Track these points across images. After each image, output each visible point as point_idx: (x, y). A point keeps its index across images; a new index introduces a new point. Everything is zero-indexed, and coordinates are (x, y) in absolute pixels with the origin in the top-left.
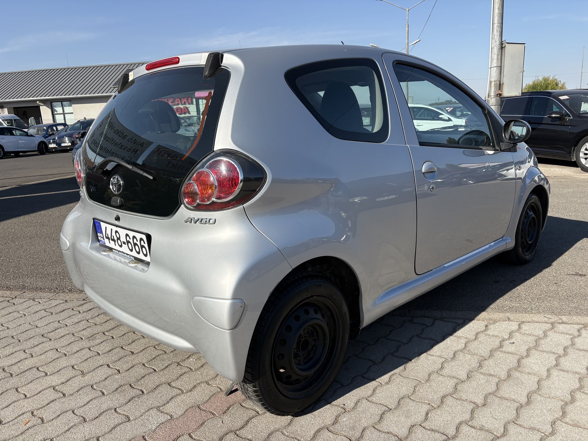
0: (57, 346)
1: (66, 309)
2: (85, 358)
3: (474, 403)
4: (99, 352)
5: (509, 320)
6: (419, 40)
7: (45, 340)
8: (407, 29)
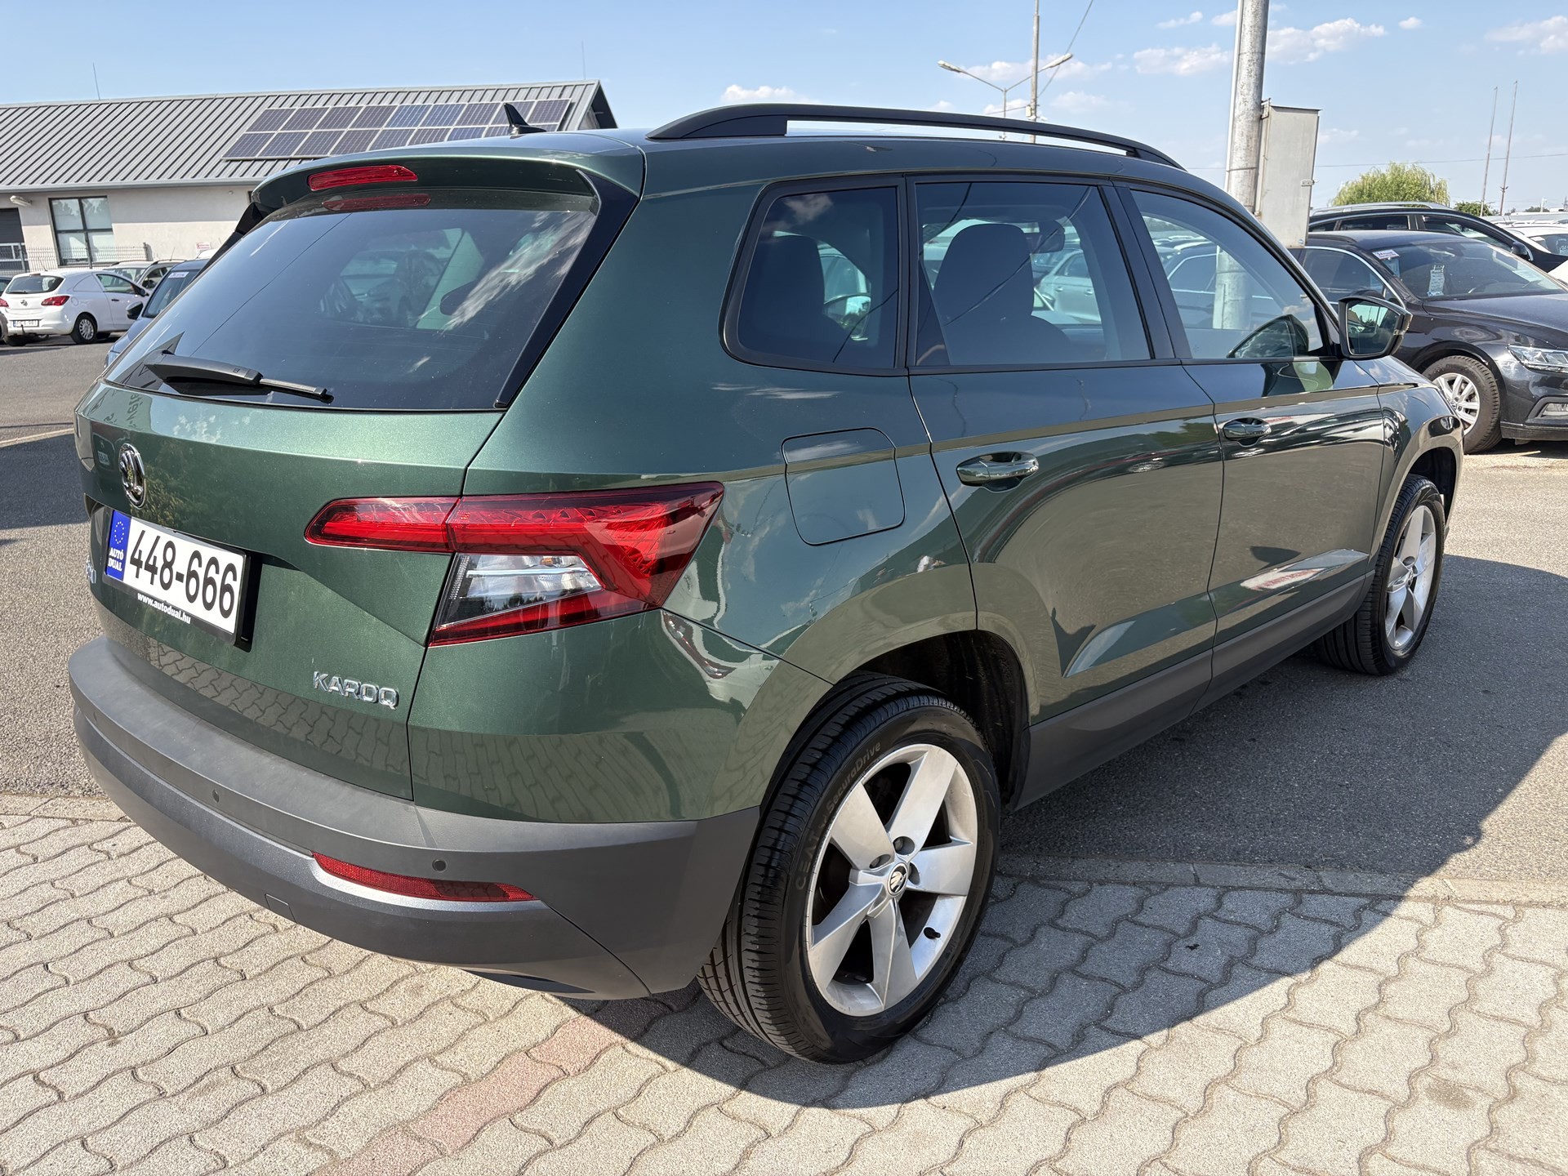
0: (46, 956)
1: (73, 847)
2: (120, 991)
3: (1076, 1110)
4: (155, 973)
5: (1196, 885)
6: (1068, 55)
7: (14, 936)
8: (1035, 28)
